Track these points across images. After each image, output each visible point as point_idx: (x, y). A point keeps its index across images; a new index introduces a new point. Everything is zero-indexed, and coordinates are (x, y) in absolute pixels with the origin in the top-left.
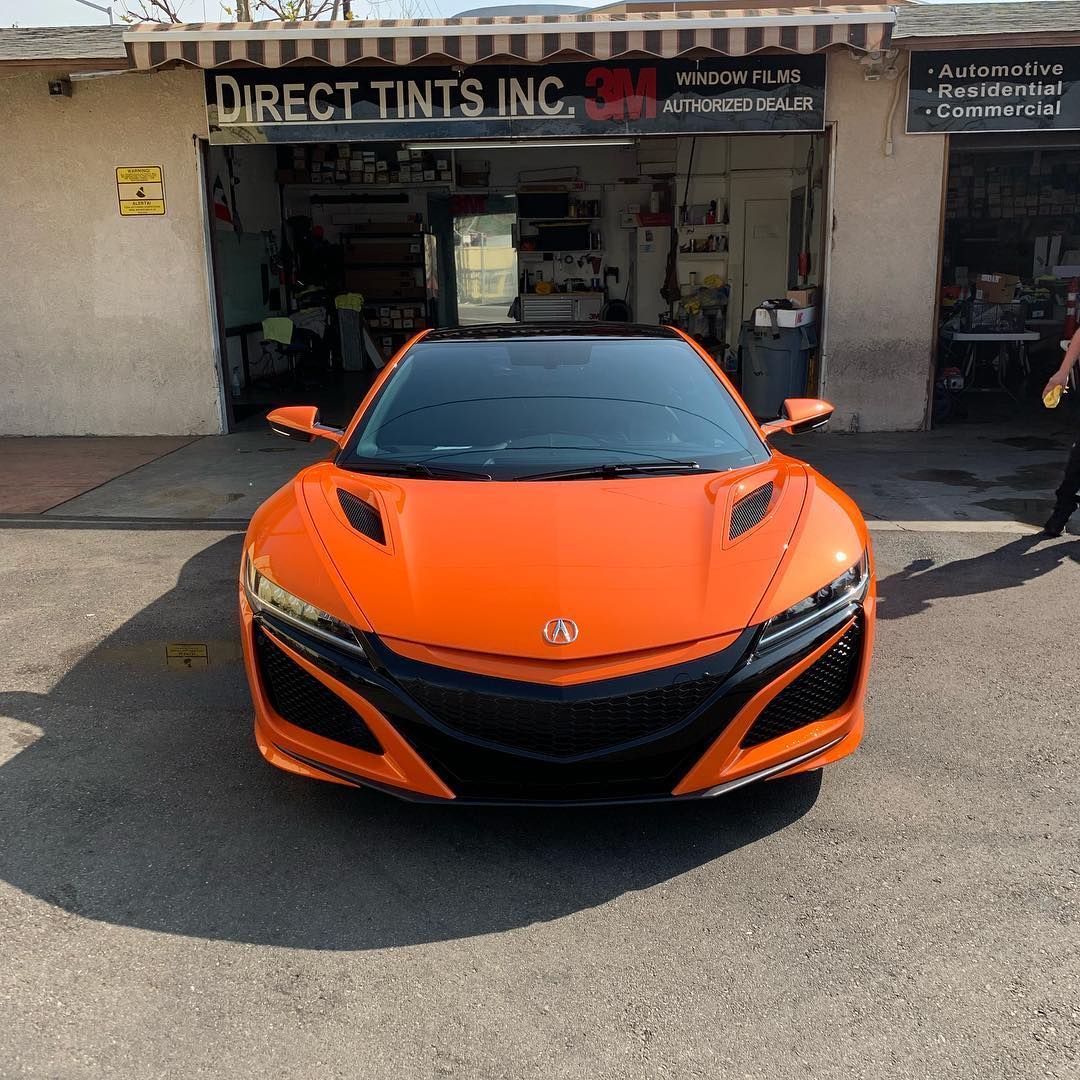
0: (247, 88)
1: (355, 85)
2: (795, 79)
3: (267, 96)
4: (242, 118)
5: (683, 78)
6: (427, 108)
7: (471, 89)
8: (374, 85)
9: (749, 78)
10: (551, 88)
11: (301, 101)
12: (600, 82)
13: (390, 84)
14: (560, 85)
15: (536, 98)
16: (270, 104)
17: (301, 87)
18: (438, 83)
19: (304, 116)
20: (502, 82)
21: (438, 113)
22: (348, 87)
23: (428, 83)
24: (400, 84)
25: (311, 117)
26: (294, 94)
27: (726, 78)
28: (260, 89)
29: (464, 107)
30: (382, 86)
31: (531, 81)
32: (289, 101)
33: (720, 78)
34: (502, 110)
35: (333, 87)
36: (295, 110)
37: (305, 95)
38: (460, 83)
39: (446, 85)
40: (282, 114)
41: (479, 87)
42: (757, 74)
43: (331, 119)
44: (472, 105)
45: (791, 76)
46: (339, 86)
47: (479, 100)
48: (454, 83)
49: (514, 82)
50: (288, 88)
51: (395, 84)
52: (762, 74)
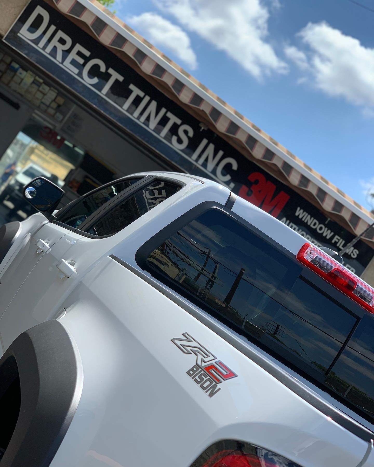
0: (53, 28)
1: (121, 79)
2: (354, 255)
3: (62, 41)
4: (37, 41)
5: (300, 213)
6: (153, 124)
7: (186, 132)
8: (132, 87)
9: (332, 237)
10: (229, 166)
11: (81, 61)
12: (257, 182)
13: (141, 94)
14: (235, 167)
15: (217, 164)
16: (61, 48)
17: (87, 53)
18: (169, 115)
19: (76, 71)
20: (205, 141)
21: (157, 130)
22: (115, 76)
23: (163, 111)
24: (147, 98)
25: (80, 74)
26: (79, 54)
27: (321, 229)
28: (60, 34)
29: (174, 138)
30: (136, 91)
31: (221, 153)
32: (73, 55)
33: (318, 226)
34: (195, 156)
35: (107, 69)
36: (74, 62)
37: (87, 60)
38: (182, 124)
39: (173, 119)
40: (64, 59)
41: (191, 134)
42: (337, 239)
43: (92, 85)
44: (180, 141)
45: (352, 252)
46: (111, 71)
47: (186, 141)
48: (179, 122)
49: (211, 147)
50: (78, 47)
51: (144, 96)
52: (339, 240)
